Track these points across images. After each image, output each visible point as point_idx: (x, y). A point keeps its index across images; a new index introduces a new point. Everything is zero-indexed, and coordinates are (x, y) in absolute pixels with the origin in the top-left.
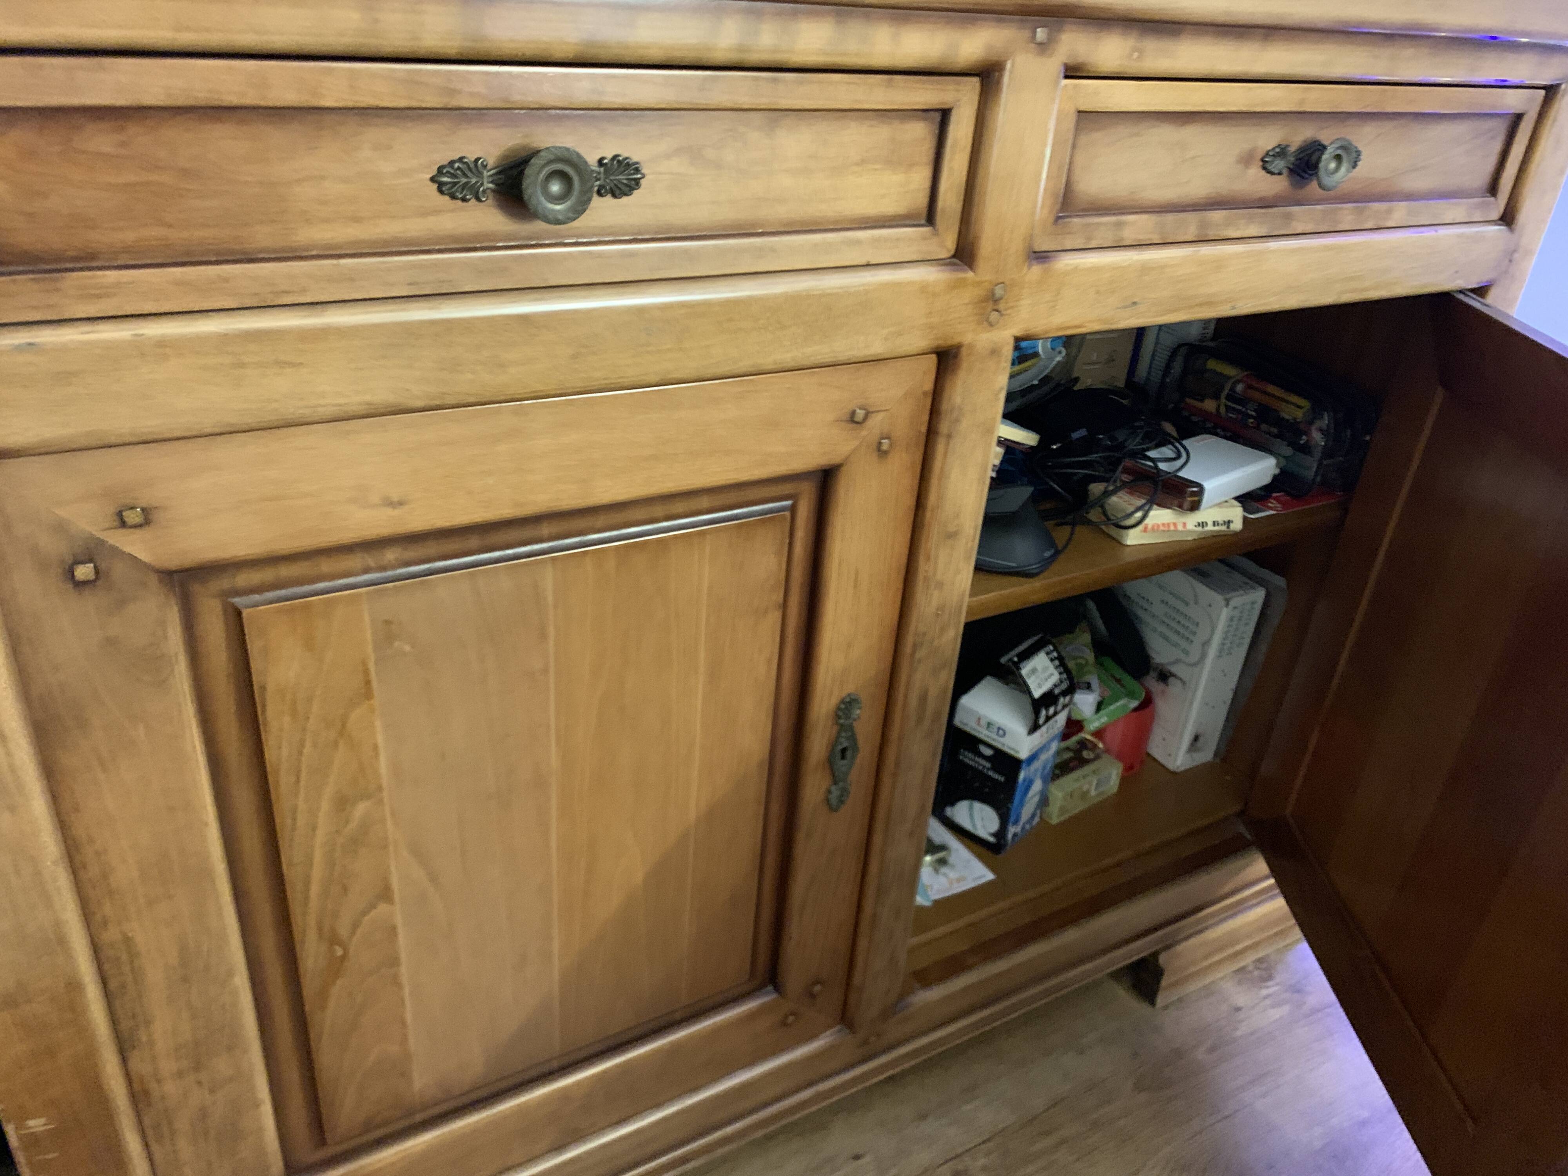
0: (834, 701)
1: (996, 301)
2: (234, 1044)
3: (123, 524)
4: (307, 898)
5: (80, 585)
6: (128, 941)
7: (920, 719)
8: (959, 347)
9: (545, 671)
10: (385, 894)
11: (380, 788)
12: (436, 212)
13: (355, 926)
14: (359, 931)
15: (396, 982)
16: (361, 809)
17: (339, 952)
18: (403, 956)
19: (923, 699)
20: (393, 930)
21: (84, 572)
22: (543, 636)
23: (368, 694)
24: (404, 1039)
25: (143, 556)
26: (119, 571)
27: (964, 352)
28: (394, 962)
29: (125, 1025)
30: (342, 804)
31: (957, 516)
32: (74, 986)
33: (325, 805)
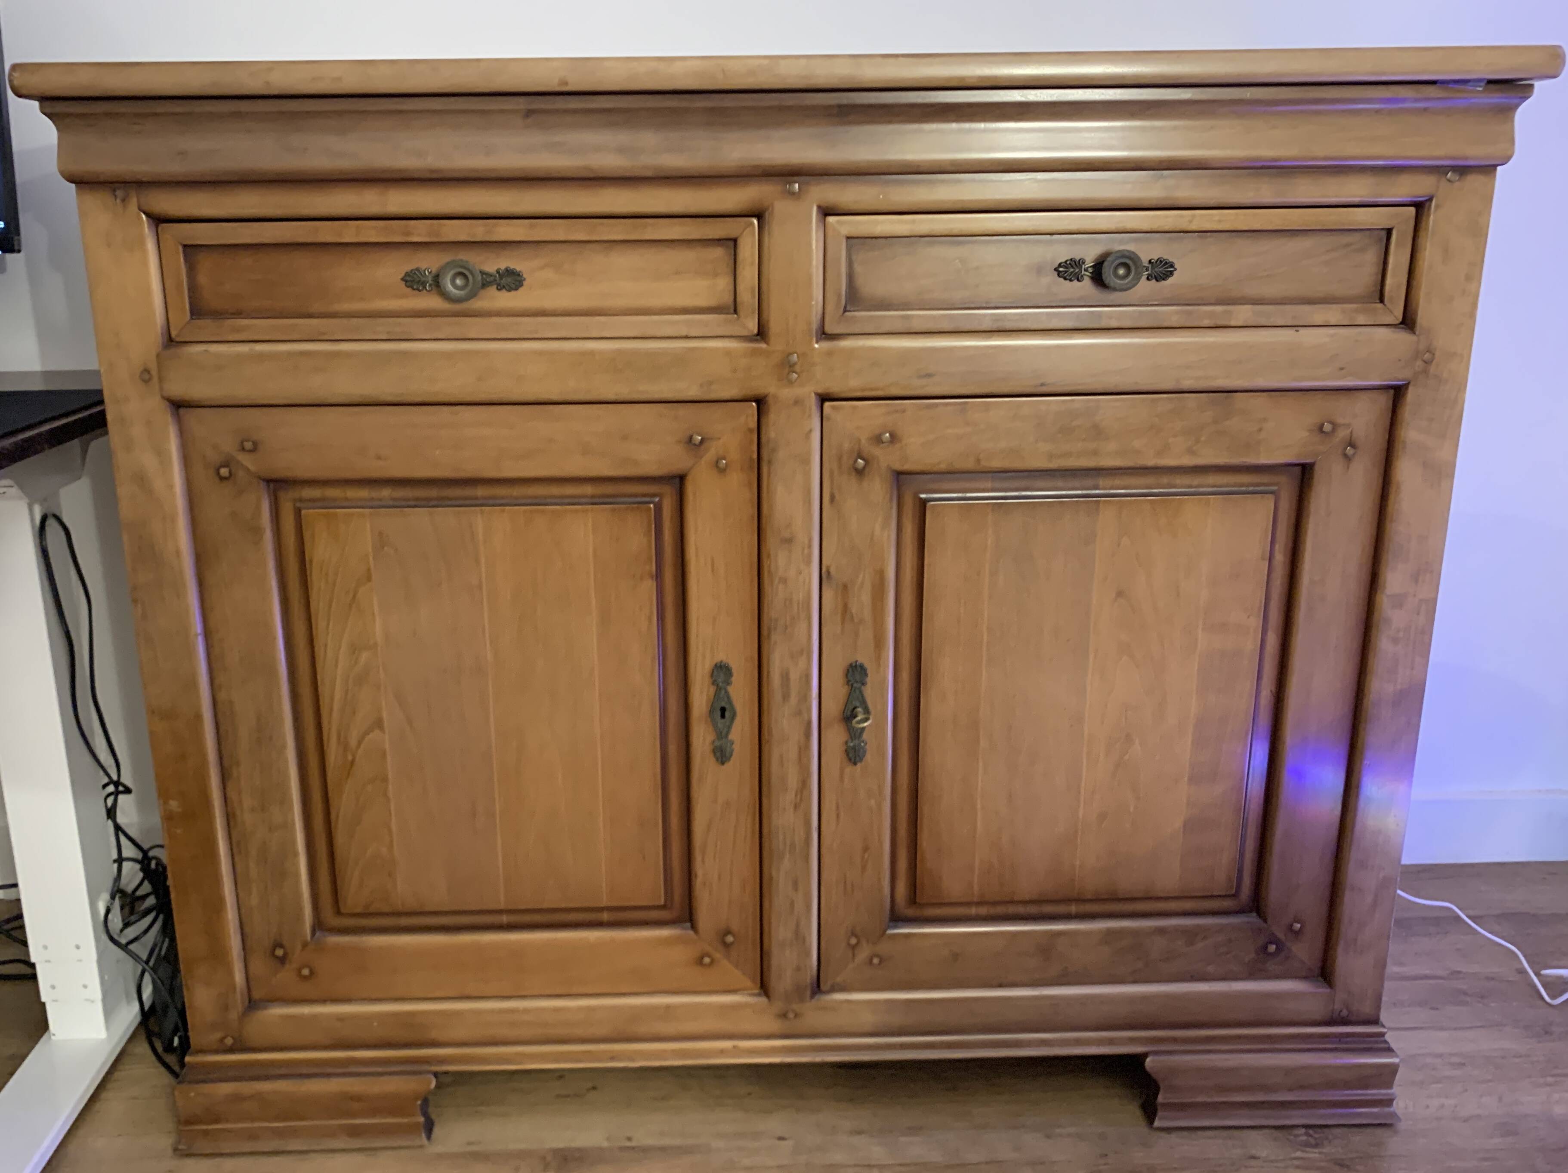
0: (708, 665)
1: (792, 366)
2: (285, 801)
3: (243, 449)
4: (331, 710)
5: (222, 479)
6: (231, 702)
7: (786, 697)
8: (766, 396)
9: (480, 587)
10: (379, 724)
11: (376, 644)
12: (404, 296)
13: (360, 743)
14: (362, 746)
15: (385, 794)
16: (365, 656)
17: (350, 758)
18: (390, 777)
19: (785, 677)
20: (384, 755)
21: (224, 472)
22: (477, 561)
23: (369, 579)
24: (391, 846)
25: (252, 468)
26: (241, 474)
27: (770, 400)
28: (385, 780)
29: (226, 763)
30: (355, 650)
31: (789, 526)
32: (198, 717)
33: (344, 648)
